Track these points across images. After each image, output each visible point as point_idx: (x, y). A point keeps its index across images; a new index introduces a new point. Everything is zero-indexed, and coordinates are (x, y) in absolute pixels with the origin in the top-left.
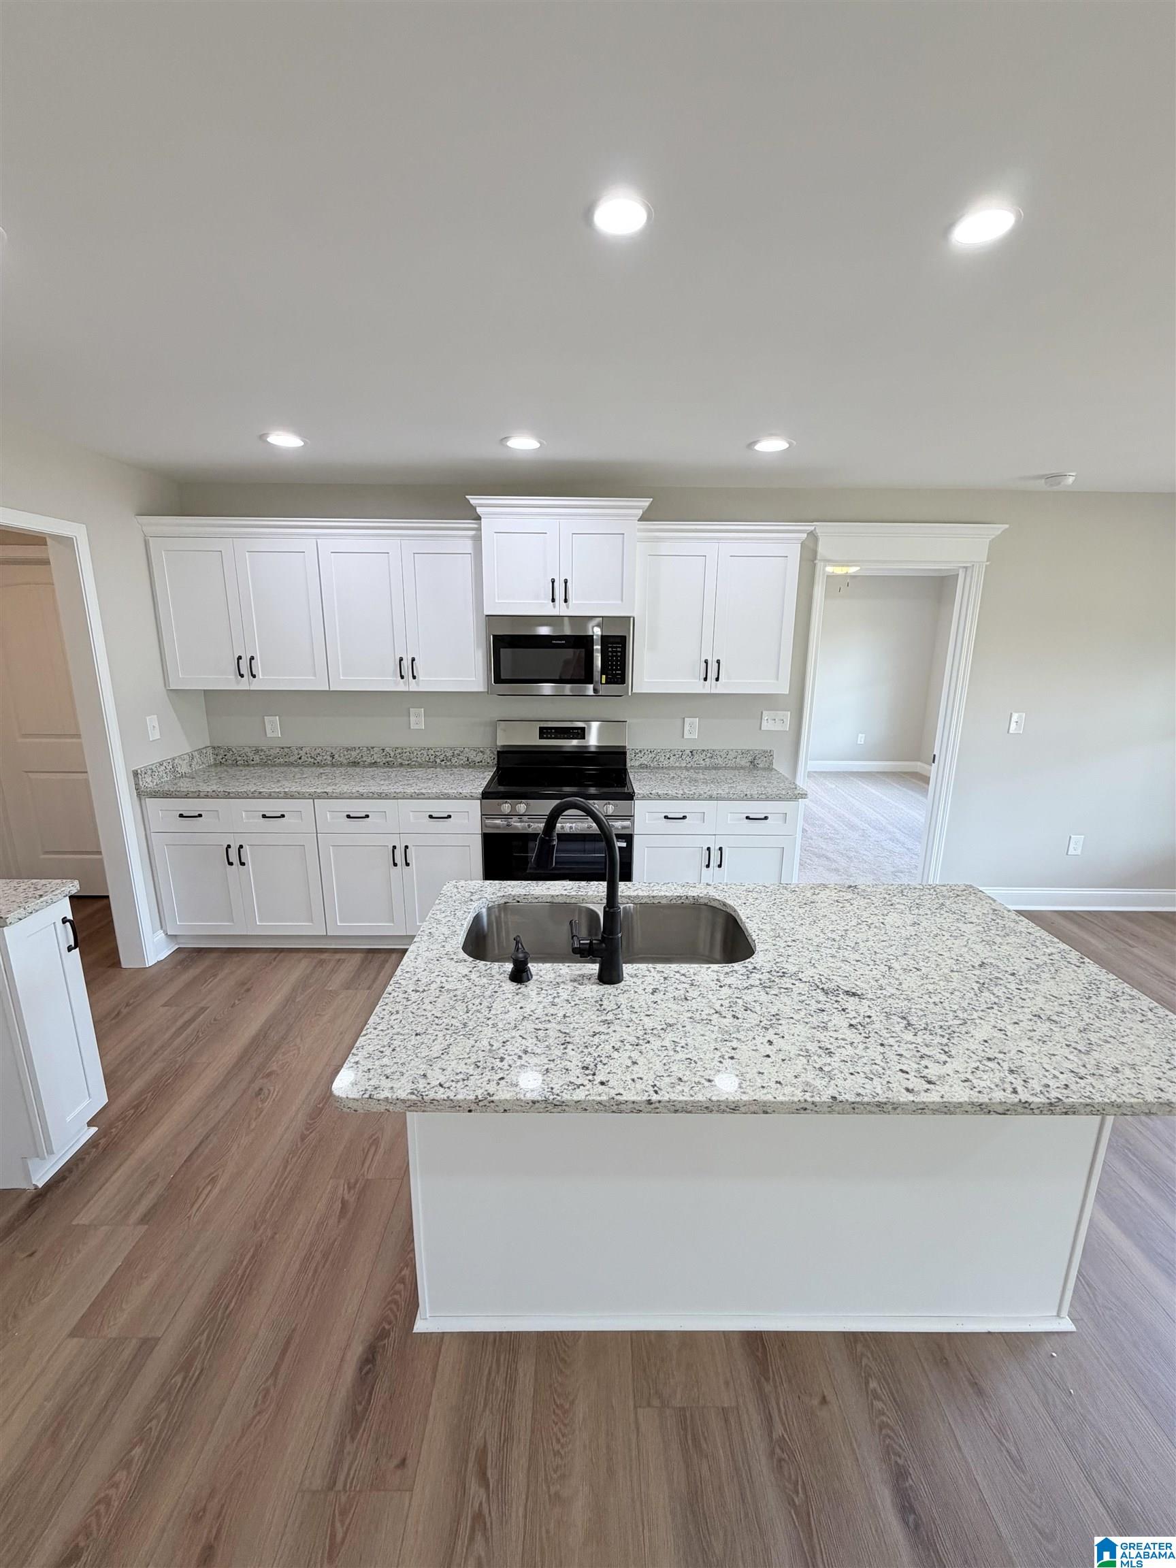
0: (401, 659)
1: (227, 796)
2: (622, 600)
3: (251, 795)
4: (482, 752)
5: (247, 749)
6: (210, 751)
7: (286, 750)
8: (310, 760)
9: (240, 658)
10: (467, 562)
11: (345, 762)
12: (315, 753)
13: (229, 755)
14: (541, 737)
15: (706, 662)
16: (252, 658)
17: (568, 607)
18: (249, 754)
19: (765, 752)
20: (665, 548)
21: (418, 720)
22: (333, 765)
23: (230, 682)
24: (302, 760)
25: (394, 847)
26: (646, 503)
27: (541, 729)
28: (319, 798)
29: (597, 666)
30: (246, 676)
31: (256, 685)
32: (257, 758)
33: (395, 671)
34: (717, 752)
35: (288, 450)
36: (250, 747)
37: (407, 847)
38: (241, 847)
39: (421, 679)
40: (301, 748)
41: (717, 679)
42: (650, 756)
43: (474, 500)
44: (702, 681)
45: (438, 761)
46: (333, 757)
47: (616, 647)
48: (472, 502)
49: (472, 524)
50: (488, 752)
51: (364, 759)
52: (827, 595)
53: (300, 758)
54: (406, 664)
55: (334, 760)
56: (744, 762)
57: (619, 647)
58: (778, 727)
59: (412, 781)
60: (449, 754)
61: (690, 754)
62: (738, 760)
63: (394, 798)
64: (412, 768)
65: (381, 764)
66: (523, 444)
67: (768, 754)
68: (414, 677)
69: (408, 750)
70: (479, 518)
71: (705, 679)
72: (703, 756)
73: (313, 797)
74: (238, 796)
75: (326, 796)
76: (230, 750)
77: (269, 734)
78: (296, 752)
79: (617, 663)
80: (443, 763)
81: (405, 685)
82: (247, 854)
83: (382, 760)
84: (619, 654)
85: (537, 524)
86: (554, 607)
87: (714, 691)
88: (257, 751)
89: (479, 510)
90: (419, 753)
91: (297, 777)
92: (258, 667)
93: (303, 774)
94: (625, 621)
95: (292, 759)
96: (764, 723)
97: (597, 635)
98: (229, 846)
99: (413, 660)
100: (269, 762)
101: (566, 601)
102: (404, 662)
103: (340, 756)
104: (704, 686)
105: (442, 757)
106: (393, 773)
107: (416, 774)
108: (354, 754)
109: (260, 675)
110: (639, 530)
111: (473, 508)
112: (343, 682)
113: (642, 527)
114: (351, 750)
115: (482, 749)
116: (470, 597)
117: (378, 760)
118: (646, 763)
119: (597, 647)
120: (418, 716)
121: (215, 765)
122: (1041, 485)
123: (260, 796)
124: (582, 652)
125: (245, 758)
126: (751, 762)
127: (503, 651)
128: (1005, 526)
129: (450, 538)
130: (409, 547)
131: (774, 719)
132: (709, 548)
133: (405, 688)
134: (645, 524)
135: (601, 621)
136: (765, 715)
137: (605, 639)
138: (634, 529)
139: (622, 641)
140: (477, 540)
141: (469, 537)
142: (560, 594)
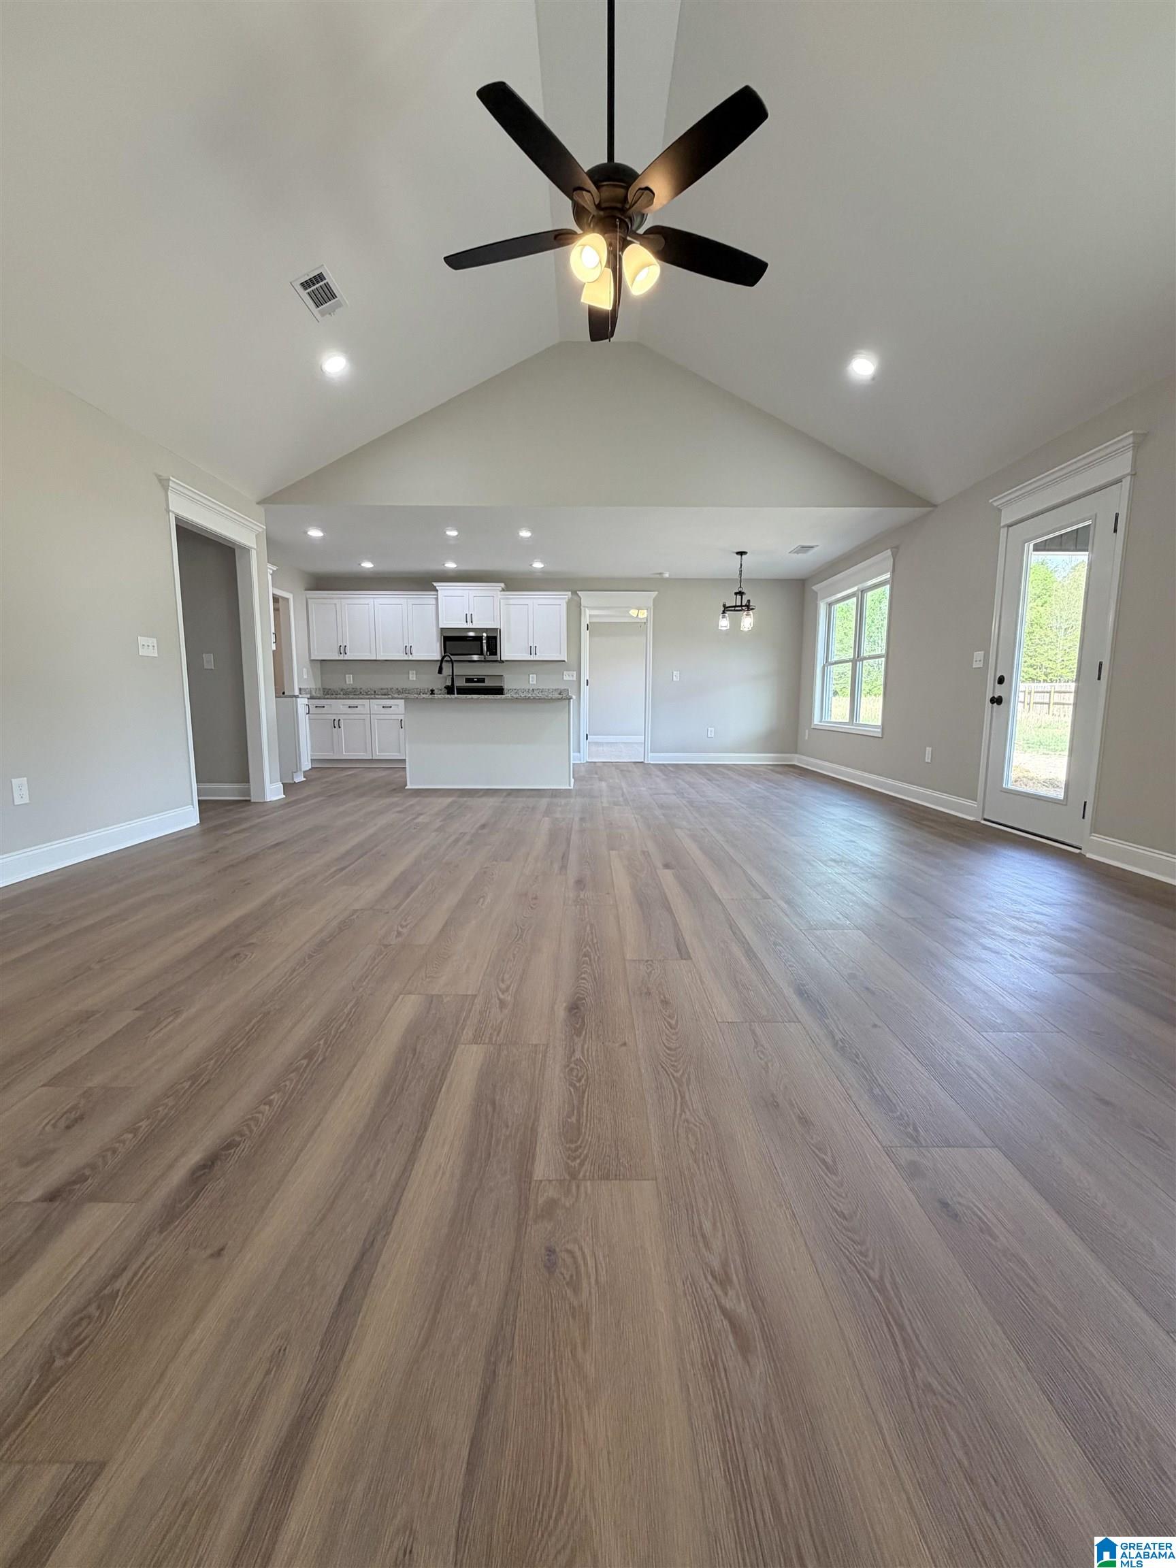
0: (406, 646)
2: (495, 622)
5: (338, 689)
7: (355, 689)
8: (365, 693)
9: (341, 646)
10: (434, 607)
11: (380, 693)
12: (368, 690)
14: (466, 682)
15: (530, 647)
16: (346, 646)
17: (473, 625)
18: (339, 691)
19: (564, 691)
20: (511, 602)
21: (411, 673)
23: (335, 656)
26: (502, 585)
27: (466, 679)
29: (485, 648)
30: (342, 654)
31: (345, 658)
33: (403, 650)
34: (546, 691)
35: (368, 569)
36: (339, 686)
38: (339, 720)
39: (414, 654)
40: (361, 689)
41: (535, 654)
43: (435, 584)
44: (530, 655)
49: (434, 593)
51: (389, 693)
52: (590, 634)
53: (361, 692)
54: (408, 648)
56: (556, 694)
57: (493, 640)
58: (571, 678)
66: (451, 565)
67: (566, 692)
68: (411, 653)
70: (437, 591)
71: (531, 653)
76: (330, 689)
77: (348, 682)
78: (359, 690)
79: (492, 647)
81: (408, 657)
84: (493, 643)
85: (459, 593)
86: (468, 625)
87: (535, 659)
88: (341, 688)
89: (437, 588)
90: (413, 691)
92: (348, 650)
94: (495, 630)
95: (357, 692)
96: (564, 676)
99: (410, 644)
101: (472, 622)
103: (378, 691)
104: (530, 657)
108: (385, 691)
109: (348, 653)
110: (502, 595)
111: (435, 587)
112: (382, 656)
114: (383, 689)
116: (434, 622)
119: (484, 641)
122: (658, 576)
124: (478, 643)
127: (447, 643)
128: (657, 593)
129: (426, 598)
130: (411, 601)
131: (569, 676)
132: (529, 602)
133: (407, 659)
134: (503, 593)
135: (486, 630)
136: (565, 673)
137: (488, 637)
138: (500, 595)
139: (495, 638)
140: (437, 599)
141: (434, 598)
142: (469, 619)
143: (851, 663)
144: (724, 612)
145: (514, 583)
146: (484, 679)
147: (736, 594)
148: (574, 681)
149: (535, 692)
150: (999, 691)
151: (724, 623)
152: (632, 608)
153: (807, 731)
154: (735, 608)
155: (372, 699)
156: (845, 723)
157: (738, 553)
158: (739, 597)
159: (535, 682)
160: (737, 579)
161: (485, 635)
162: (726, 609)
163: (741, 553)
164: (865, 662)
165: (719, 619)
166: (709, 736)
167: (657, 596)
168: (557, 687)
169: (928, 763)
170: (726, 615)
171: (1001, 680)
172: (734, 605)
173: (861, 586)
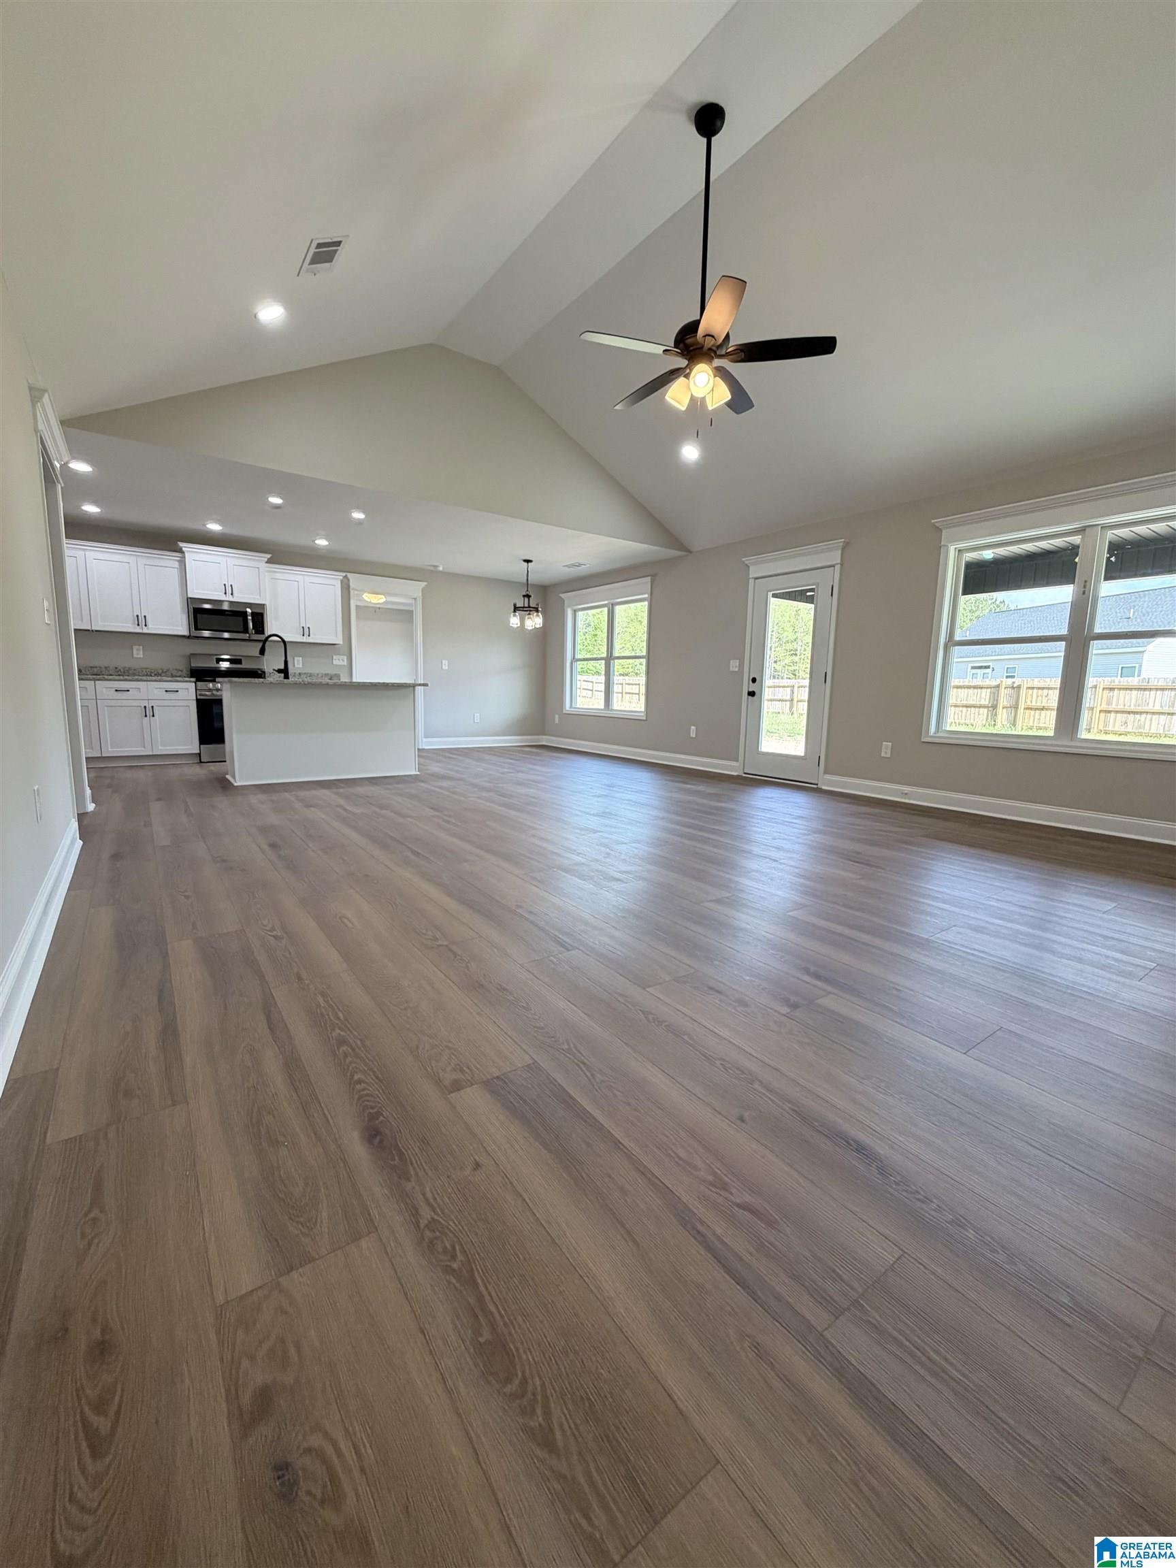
0: (139, 616)
2: (260, 596)
10: (178, 572)
14: (217, 663)
15: (303, 628)
17: (233, 597)
20: (278, 576)
21: (138, 652)
25: (145, 707)
26: (268, 556)
27: (217, 659)
29: (250, 626)
33: (134, 621)
37: (152, 707)
39: (148, 626)
41: (309, 636)
43: (181, 544)
44: (301, 636)
45: (153, 675)
47: (258, 617)
49: (180, 555)
50: (185, 671)
52: (358, 617)
54: (141, 618)
57: (260, 618)
58: (341, 663)
61: (299, 675)
66: (214, 527)
68: (145, 625)
70: (183, 552)
71: (303, 635)
79: (259, 625)
81: (140, 629)
84: (260, 621)
85: (214, 559)
86: (227, 596)
87: (308, 641)
89: (184, 549)
94: (263, 606)
96: (334, 661)
97: (249, 612)
99: (145, 616)
101: (232, 594)
104: (302, 638)
105: (155, 673)
110: (267, 567)
111: (181, 548)
112: (100, 626)
115: (181, 669)
116: (179, 590)
119: (250, 618)
120: (138, 650)
122: (432, 568)
124: (240, 619)
127: (198, 616)
128: (426, 583)
129: (168, 561)
130: (142, 561)
131: (339, 660)
132: (300, 578)
133: (140, 631)
134: (267, 565)
135: (250, 605)
136: (334, 657)
137: (253, 614)
138: (263, 566)
139: (261, 615)
140: (182, 563)
141: (178, 561)
142: (229, 591)
143: (603, 662)
144: (515, 611)
145: (281, 555)
146: (241, 660)
147: (524, 596)
148: (344, 666)
149: (302, 676)
150: (753, 687)
151: (515, 621)
152: (365, 592)
153: (557, 716)
154: (523, 609)
155: (98, 680)
156: (602, 710)
157: (525, 561)
158: (526, 599)
159: (301, 666)
160: (524, 584)
161: (249, 610)
162: (516, 609)
163: (528, 561)
164: (616, 661)
165: (510, 616)
166: (476, 721)
167: (426, 585)
168: (327, 672)
169: (692, 738)
170: (517, 614)
171: (754, 680)
172: (522, 606)
173: (612, 601)
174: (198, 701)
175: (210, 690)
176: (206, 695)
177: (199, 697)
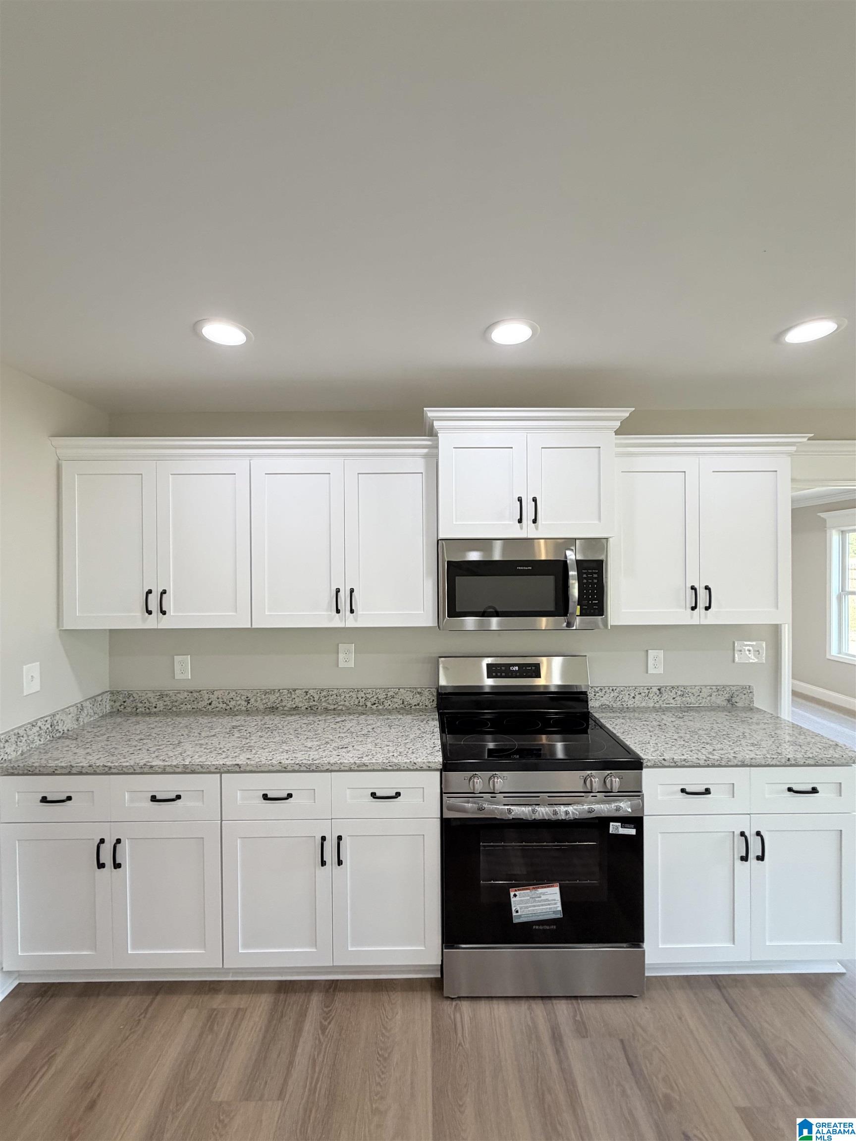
0: (338, 591)
1: (108, 771)
2: (600, 519)
3: (139, 771)
4: (419, 693)
5: (150, 695)
6: (107, 697)
7: (195, 695)
8: (221, 705)
9: (150, 592)
11: (262, 707)
12: (229, 697)
13: (128, 701)
14: (489, 676)
15: (695, 588)
16: (164, 592)
17: (537, 528)
18: (152, 700)
19: (744, 688)
20: (640, 463)
21: (347, 657)
22: (248, 712)
23: (136, 620)
24: (213, 706)
25: (323, 839)
26: (624, 413)
27: (490, 666)
28: (228, 772)
29: (573, 596)
30: (154, 614)
31: (165, 623)
32: (161, 705)
33: (330, 604)
34: (689, 689)
36: (153, 692)
37: (340, 838)
38: (119, 841)
39: (360, 612)
40: (213, 693)
41: (706, 610)
42: (612, 695)
43: (431, 413)
44: (690, 610)
45: (369, 704)
46: (248, 702)
47: (592, 573)
48: (430, 414)
49: (425, 441)
50: (426, 693)
51: (284, 704)
53: (210, 704)
54: (344, 596)
55: (249, 706)
56: (721, 701)
57: (595, 573)
58: (752, 658)
59: (347, 740)
60: (382, 696)
61: (658, 692)
62: (713, 698)
63: (327, 771)
64: (339, 715)
65: (303, 708)
67: (747, 690)
68: (352, 611)
69: (335, 692)
70: (435, 433)
71: (694, 608)
72: (673, 694)
73: (220, 771)
74: (123, 772)
75: (238, 769)
76: (130, 695)
77: (178, 676)
78: (206, 696)
79: (593, 591)
80: (374, 707)
81: (341, 621)
82: (126, 854)
83: (303, 705)
84: (595, 581)
85: (503, 438)
86: (521, 528)
87: (701, 622)
88: (161, 696)
89: (436, 424)
90: (347, 696)
91: (203, 734)
92: (169, 603)
93: (212, 728)
94: (598, 543)
95: (201, 705)
96: (737, 654)
97: (570, 559)
98: (102, 841)
99: (352, 591)
100: (174, 709)
101: (534, 522)
102: (341, 594)
103: (256, 701)
104: (692, 617)
105: (373, 700)
106: (322, 724)
107: (348, 725)
108: (273, 698)
109: (171, 612)
110: (617, 445)
111: (430, 422)
112: (269, 618)
113: (618, 441)
114: (270, 693)
115: (419, 690)
117: (300, 705)
118: (607, 703)
119: (573, 573)
120: (348, 652)
121: (111, 714)
123: (151, 770)
125: (147, 705)
126: (729, 701)
127: (458, 580)
129: (405, 460)
130: (355, 465)
132: (687, 463)
133: (342, 624)
134: (620, 437)
135: (576, 544)
137: (581, 565)
138: (608, 439)
139: (600, 566)
140: (432, 458)
141: (426, 456)
142: (529, 514)
161: (571, 556)
174: (447, 826)
175: (471, 794)
176: (464, 810)
177: (448, 815)
